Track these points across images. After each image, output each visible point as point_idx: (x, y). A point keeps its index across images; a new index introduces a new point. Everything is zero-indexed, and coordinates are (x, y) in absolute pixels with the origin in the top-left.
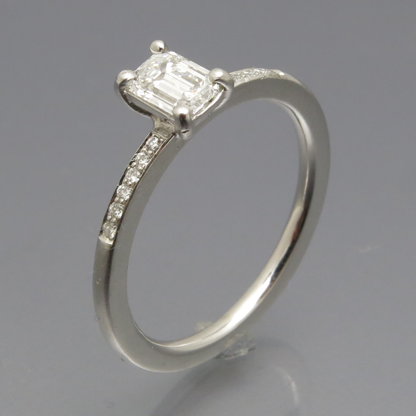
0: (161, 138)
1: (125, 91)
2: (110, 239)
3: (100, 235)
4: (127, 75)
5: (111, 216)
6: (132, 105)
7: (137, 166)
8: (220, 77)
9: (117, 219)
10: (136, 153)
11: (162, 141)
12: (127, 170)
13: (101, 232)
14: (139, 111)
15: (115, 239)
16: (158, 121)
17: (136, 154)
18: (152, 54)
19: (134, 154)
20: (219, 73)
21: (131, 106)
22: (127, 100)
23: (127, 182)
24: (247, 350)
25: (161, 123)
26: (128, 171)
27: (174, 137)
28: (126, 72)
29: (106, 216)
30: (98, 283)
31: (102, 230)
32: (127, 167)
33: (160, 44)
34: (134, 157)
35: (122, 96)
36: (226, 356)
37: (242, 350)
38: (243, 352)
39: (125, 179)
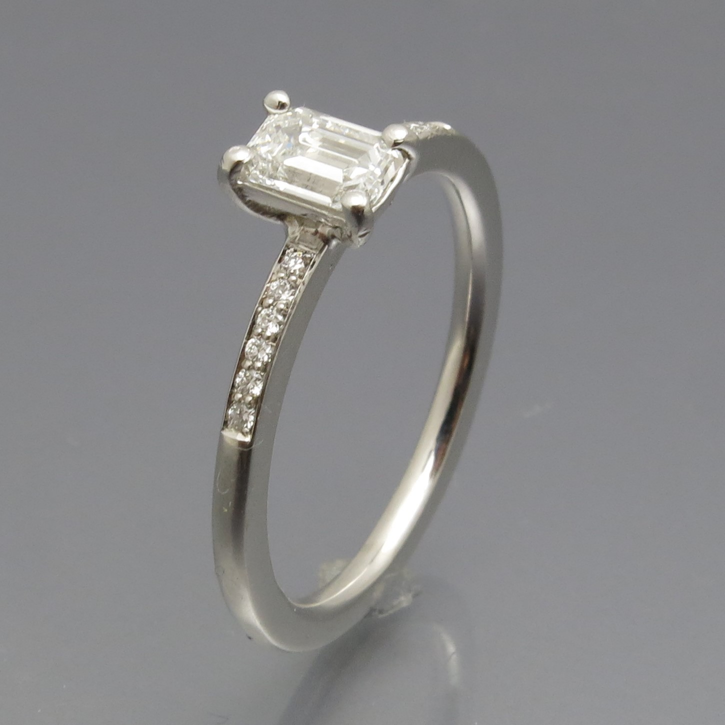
0: (306, 253)
1: (239, 182)
2: (243, 433)
3: (223, 429)
4: (240, 154)
5: (242, 393)
6: (250, 204)
7: (274, 304)
8: (404, 139)
9: (253, 398)
10: (268, 283)
11: (309, 258)
12: (257, 313)
13: (225, 423)
14: (261, 212)
15: (254, 431)
16: (295, 225)
17: (268, 285)
18: (268, 113)
19: (264, 285)
20: (399, 133)
21: (249, 207)
22: (242, 197)
23: (263, 333)
24: (410, 596)
25: (302, 228)
26: (259, 315)
27: (328, 248)
28: (240, 149)
29: (231, 395)
30: (226, 510)
31: (226, 420)
32: (257, 308)
33: (281, 97)
34: (266, 291)
35: (234, 190)
36: (381, 612)
37: (402, 598)
38: (404, 600)
39: (257, 329)
